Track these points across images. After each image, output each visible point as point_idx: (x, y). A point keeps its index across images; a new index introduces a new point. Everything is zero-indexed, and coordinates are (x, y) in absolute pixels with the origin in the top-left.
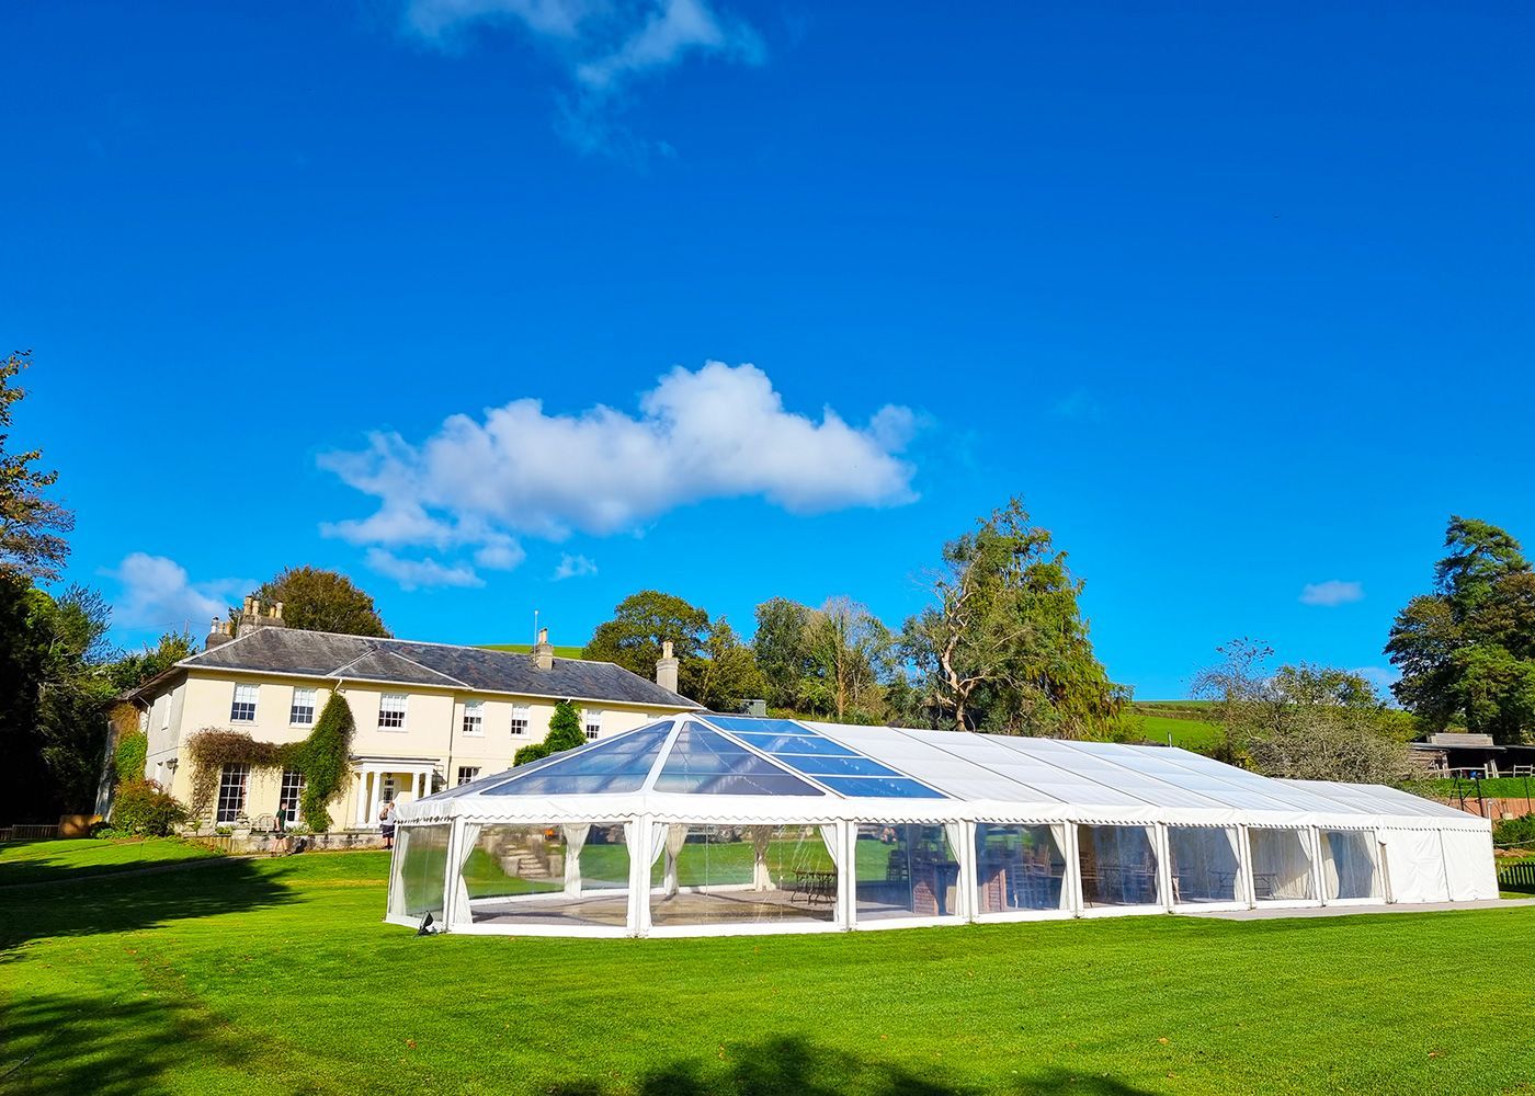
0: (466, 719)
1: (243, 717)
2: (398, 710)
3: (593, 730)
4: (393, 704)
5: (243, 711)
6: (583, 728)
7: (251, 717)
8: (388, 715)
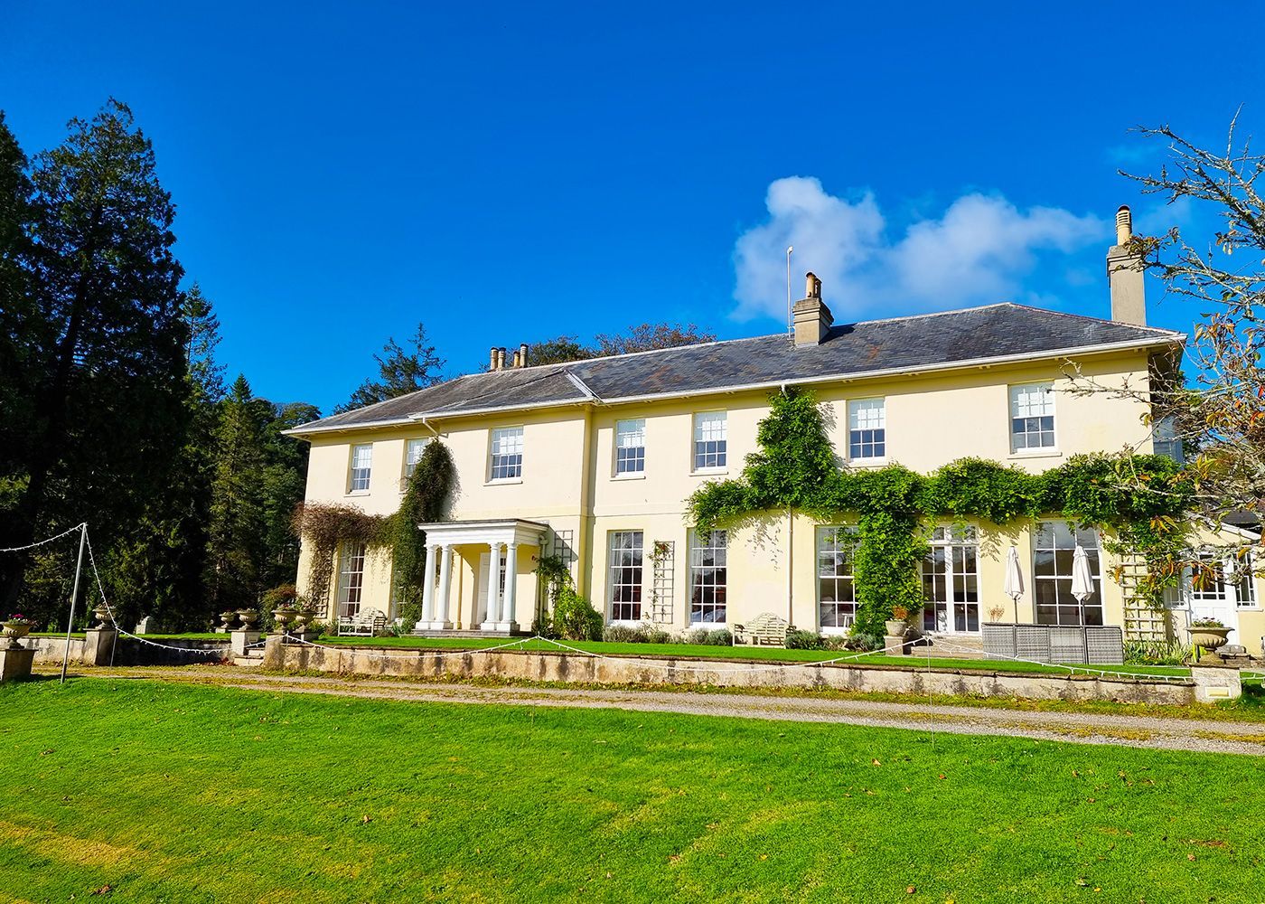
0: (618, 454)
1: (359, 487)
2: (516, 452)
4: (509, 445)
6: (837, 437)
7: (367, 485)
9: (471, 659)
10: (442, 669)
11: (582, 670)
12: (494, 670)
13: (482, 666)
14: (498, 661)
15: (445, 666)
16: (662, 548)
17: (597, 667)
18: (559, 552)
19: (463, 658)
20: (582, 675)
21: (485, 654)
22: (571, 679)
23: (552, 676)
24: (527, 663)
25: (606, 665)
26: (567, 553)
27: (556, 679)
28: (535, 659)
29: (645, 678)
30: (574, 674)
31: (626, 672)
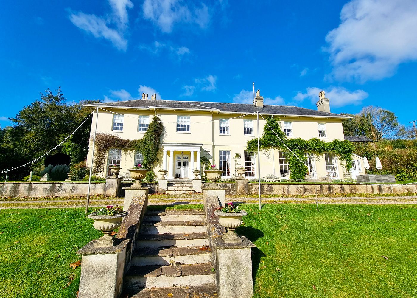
0: (221, 128)
1: (118, 129)
2: (186, 124)
3: (288, 132)
4: (183, 121)
5: (118, 127)
6: (282, 130)
7: (121, 129)
8: (182, 125)
9: (343, 187)
10: (332, 191)
11: (387, 189)
12: (354, 191)
13: (348, 190)
14: (355, 188)
15: (333, 190)
16: (237, 155)
17: (392, 188)
18: (206, 156)
19: (340, 187)
20: (387, 191)
21: (349, 185)
22: (384, 193)
23: (376, 192)
24: (366, 188)
25: (395, 188)
26: (208, 156)
27: (378, 193)
28: (369, 187)
29: (409, 191)
30: (385, 191)
31: (402, 190)
